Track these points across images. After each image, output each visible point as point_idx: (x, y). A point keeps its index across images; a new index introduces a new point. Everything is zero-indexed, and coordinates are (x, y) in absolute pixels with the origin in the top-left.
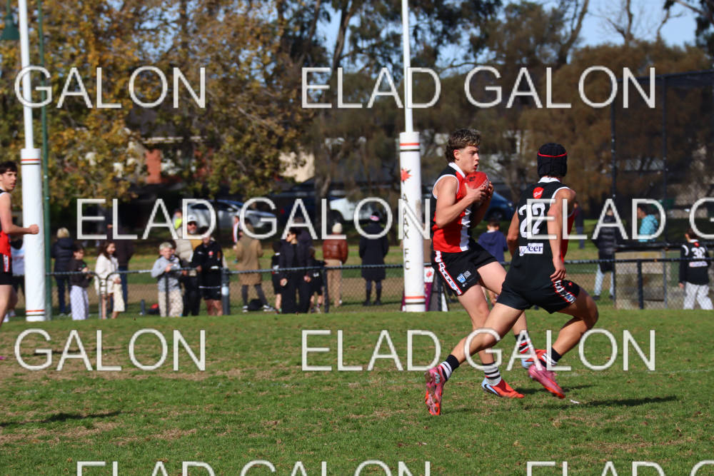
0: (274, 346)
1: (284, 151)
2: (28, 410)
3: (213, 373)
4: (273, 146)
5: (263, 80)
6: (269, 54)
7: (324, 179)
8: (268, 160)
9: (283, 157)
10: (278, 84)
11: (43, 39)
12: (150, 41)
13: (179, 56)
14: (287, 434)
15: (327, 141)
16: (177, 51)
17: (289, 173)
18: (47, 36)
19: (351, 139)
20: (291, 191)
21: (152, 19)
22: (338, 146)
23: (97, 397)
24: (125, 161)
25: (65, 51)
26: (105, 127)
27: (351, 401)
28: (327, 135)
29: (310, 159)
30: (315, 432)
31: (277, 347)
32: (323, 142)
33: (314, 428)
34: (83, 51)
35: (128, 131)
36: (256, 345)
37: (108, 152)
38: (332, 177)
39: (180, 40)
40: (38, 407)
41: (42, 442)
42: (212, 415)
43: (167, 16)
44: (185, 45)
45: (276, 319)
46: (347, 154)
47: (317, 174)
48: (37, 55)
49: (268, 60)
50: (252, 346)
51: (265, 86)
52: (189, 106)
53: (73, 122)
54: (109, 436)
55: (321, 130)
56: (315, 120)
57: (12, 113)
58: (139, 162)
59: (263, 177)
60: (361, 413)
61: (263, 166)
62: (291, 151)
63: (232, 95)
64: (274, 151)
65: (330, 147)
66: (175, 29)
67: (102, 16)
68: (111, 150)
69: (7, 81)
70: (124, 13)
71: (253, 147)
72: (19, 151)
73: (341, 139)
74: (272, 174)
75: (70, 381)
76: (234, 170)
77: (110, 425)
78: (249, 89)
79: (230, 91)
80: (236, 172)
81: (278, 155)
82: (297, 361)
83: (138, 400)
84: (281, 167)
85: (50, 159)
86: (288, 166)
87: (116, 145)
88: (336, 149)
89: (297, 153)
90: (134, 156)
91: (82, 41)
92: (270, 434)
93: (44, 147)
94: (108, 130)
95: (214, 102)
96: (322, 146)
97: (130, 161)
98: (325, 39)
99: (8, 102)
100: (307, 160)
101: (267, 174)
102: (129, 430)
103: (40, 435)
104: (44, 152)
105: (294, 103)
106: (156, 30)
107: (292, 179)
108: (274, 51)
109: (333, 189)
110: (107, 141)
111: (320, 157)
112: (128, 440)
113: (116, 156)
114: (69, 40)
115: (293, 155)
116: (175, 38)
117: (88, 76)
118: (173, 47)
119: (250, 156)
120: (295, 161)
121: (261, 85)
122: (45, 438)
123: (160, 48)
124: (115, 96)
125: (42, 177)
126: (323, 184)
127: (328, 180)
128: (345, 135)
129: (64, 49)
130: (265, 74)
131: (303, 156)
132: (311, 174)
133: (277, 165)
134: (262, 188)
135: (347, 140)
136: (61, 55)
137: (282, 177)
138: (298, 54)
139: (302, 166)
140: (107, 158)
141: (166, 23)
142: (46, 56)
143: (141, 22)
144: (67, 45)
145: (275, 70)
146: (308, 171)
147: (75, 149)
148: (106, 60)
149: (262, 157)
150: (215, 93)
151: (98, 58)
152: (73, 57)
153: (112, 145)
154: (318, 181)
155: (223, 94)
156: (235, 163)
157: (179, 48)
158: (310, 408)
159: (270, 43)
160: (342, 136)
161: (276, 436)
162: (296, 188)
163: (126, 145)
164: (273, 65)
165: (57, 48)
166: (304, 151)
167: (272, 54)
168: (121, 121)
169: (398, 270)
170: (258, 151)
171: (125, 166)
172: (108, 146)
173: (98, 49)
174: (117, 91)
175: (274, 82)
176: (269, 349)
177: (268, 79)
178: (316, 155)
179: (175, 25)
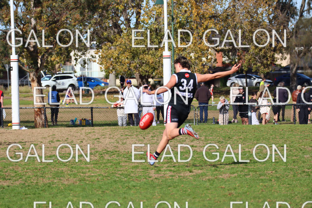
0: (271, 138)
1: (277, 53)
2: (165, 164)
3: (244, 150)
4: (272, 50)
5: (268, 22)
6: (271, 10)
7: (294, 65)
8: (270, 57)
9: (276, 56)
10: (275, 23)
11: (173, 4)
12: (219, 5)
13: (231, 11)
14: (277, 177)
15: (296, 48)
16: (230, 9)
17: (278, 62)
18: (175, 3)
19: (307, 48)
20: (280, 70)
22: (301, 50)
23: (194, 159)
24: (207, 57)
26: (199, 42)
27: (306, 163)
28: (296, 46)
29: (288, 57)
30: (289, 176)
31: (272, 139)
32: (294, 49)
33: (289, 175)
34: (190, 9)
36: (263, 138)
37: (200, 53)
38: (298, 65)
40: (169, 162)
41: (171, 178)
42: (244, 168)
44: (234, 6)
45: (272, 127)
46: (305, 54)
47: (291, 63)
48: (170, 11)
49: (270, 12)
50: (261, 138)
51: (269, 24)
52: (235, 33)
53: (185, 40)
54: (199, 176)
55: (294, 44)
56: (291, 39)
57: (159, 36)
58: (213, 57)
59: (267, 64)
60: (310, 169)
61: (267, 59)
62: (279, 53)
63: (254, 28)
64: (272, 53)
65: (297, 51)
68: (201, 52)
69: (158, 22)
71: (263, 51)
72: (162, 52)
73: (302, 48)
74: (271, 63)
75: (183, 152)
76: (254, 61)
77: (199, 171)
78: (262, 25)
79: (253, 26)
80: (255, 62)
81: (274, 54)
82: (281, 145)
84: (275, 59)
85: (175, 56)
86: (278, 59)
87: (204, 50)
88: (300, 52)
89: (282, 54)
90: (210, 54)
91: (190, 5)
92: (269, 177)
93: (172, 51)
94: (200, 43)
95: (246, 31)
96: (294, 51)
97: (209, 57)
98: (296, 3)
99: (158, 31)
100: (287, 57)
101: (269, 63)
102: (208, 174)
103: (170, 174)
104: (173, 53)
105: (281, 32)
107: (280, 65)
108: (273, 9)
109: (299, 70)
110: (199, 48)
111: (293, 56)
112: (207, 178)
113: (203, 55)
114: (184, 4)
115: (280, 54)
116: (230, 3)
117: (192, 20)
118: (229, 7)
119: (262, 55)
120: (281, 57)
121: (267, 24)
122: (172, 176)
123: (223, 8)
124: (203, 28)
125: (172, 64)
126: (294, 68)
127: (296, 65)
128: (304, 46)
129: (182, 8)
130: (269, 19)
131: (285, 55)
132: (289, 63)
133: (273, 59)
134: (267, 69)
135: (305, 48)
136: (181, 11)
137: (276, 64)
138: (284, 10)
139: (285, 59)
140: (200, 55)
142: (174, 11)
144: (183, 6)
145: (273, 17)
146: (287, 62)
147: (186, 51)
148: (200, 13)
149: (266, 55)
150: (247, 27)
151: (197, 12)
152: (186, 11)
153: (202, 50)
154: (292, 66)
155: (250, 28)
156: (255, 58)
157: (231, 7)
158: (287, 166)
159: (272, 5)
160: (303, 47)
161: (272, 178)
162: (282, 69)
163: (208, 50)
164: (273, 15)
165: (179, 8)
166: (285, 53)
167: (272, 10)
170: (265, 53)
171: (207, 59)
172: (200, 50)
173: (196, 8)
174: (205, 27)
175: (273, 22)
176: (269, 140)
177: (270, 21)
178: (291, 54)
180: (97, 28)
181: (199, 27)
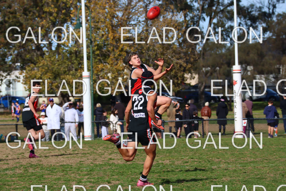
0: (182, 151)
1: (186, 73)
2: (85, 175)
3: (158, 162)
4: (181, 71)
5: (178, 45)
6: (180, 34)
7: (202, 84)
8: (180, 76)
9: (186, 75)
10: (184, 46)
11: (91, 28)
13: (144, 35)
14: (187, 187)
15: (204, 69)
16: (144, 33)
17: (188, 82)
18: (93, 27)
19: (213, 68)
20: (189, 89)
21: (134, 20)
22: (208, 71)
23: (112, 171)
24: (123, 77)
25: (100, 33)
26: (115, 63)
27: (213, 174)
28: (204, 67)
29: (197, 76)
30: (199, 186)
31: (183, 151)
32: (202, 69)
33: (198, 184)
34: (107, 33)
35: (124, 65)
36: (175, 151)
37: (116, 73)
38: (206, 83)
39: (145, 28)
40: (89, 174)
41: (91, 188)
42: (157, 178)
43: (140, 19)
44: (147, 30)
45: (183, 140)
46: (211, 74)
47: (199, 82)
48: (89, 35)
49: (180, 36)
50: (173, 151)
51: (179, 47)
52: (148, 55)
53: (103, 61)
55: (201, 64)
56: (199, 60)
57: (79, 58)
59: (178, 84)
60: (217, 179)
61: (178, 79)
62: (189, 73)
63: (165, 51)
64: (182, 73)
65: (205, 71)
66: (143, 24)
67: (115, 19)
68: (118, 72)
69: (77, 45)
70: (123, 18)
71: (174, 71)
72: (82, 73)
73: (209, 68)
74: (181, 82)
75: (102, 164)
76: (166, 80)
77: (117, 182)
78: (172, 48)
79: (165, 48)
80: (167, 81)
81: (183, 74)
82: (191, 157)
83: (129, 172)
84: (185, 79)
85: (94, 76)
86: (188, 79)
87: (120, 70)
88: (207, 72)
89: (191, 74)
90: (127, 75)
91: (107, 29)
92: (181, 187)
93: (91, 71)
94: (117, 64)
95: (158, 53)
96: (201, 71)
97: (125, 77)
98: (203, 28)
99: (78, 53)
100: (195, 77)
101: (179, 82)
102: (125, 184)
103: (90, 186)
104: (92, 73)
105: (190, 54)
106: (136, 25)
107: (189, 84)
108: (182, 33)
109: (206, 88)
110: (116, 69)
111: (201, 75)
112: (124, 188)
113: (119, 75)
114: (101, 29)
115: (190, 74)
116: (143, 28)
117: (109, 43)
118: (142, 31)
119: (173, 75)
120: (190, 77)
121: (177, 47)
122: (92, 187)
124: (119, 51)
125: (91, 83)
126: (202, 86)
127: (204, 84)
128: (211, 67)
129: (100, 32)
130: (179, 42)
131: (194, 75)
132: (197, 82)
133: (183, 79)
134: (177, 88)
135: (211, 68)
136: (98, 35)
137: (185, 83)
138: (192, 34)
139: (193, 79)
140: (116, 75)
141: (140, 22)
142: (92, 35)
143: (130, 22)
144: (101, 31)
145: (183, 41)
146: (196, 81)
147: (104, 72)
148: (116, 37)
149: (177, 75)
150: (159, 49)
151: (113, 36)
152: (103, 35)
153: (118, 71)
154: (200, 85)
155: (162, 50)
156: (167, 78)
157: (145, 32)
158: (197, 176)
159: (181, 30)
160: (209, 67)
161: (183, 187)
162: (191, 88)
163: (123, 70)
164: (182, 39)
165: (97, 32)
166: (194, 73)
167: (182, 34)
168: (122, 61)
169: (232, 121)
170: (176, 73)
171: (123, 79)
172: (116, 71)
173: (113, 32)
174: (120, 49)
175: (182, 45)
176: (180, 152)
177: (180, 44)
178: (199, 74)
179: (143, 23)
180: (21, 51)
181: (115, 50)
